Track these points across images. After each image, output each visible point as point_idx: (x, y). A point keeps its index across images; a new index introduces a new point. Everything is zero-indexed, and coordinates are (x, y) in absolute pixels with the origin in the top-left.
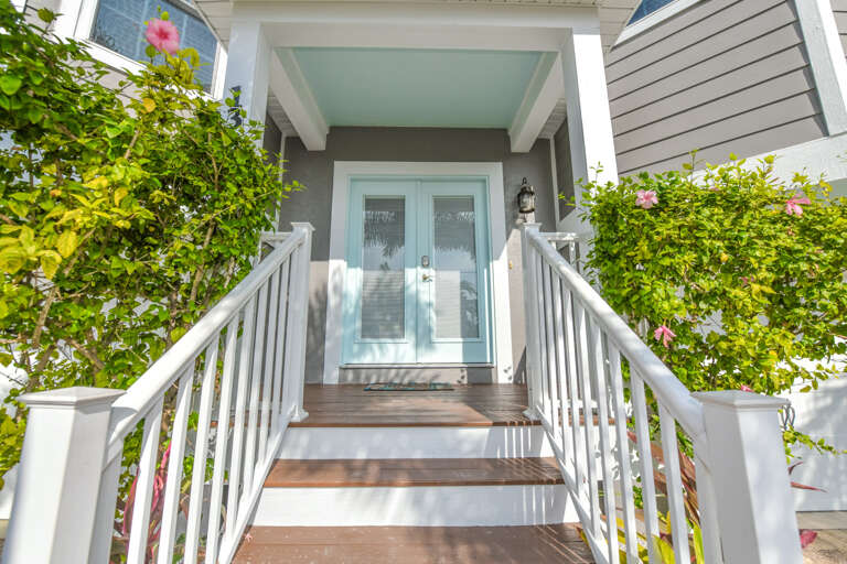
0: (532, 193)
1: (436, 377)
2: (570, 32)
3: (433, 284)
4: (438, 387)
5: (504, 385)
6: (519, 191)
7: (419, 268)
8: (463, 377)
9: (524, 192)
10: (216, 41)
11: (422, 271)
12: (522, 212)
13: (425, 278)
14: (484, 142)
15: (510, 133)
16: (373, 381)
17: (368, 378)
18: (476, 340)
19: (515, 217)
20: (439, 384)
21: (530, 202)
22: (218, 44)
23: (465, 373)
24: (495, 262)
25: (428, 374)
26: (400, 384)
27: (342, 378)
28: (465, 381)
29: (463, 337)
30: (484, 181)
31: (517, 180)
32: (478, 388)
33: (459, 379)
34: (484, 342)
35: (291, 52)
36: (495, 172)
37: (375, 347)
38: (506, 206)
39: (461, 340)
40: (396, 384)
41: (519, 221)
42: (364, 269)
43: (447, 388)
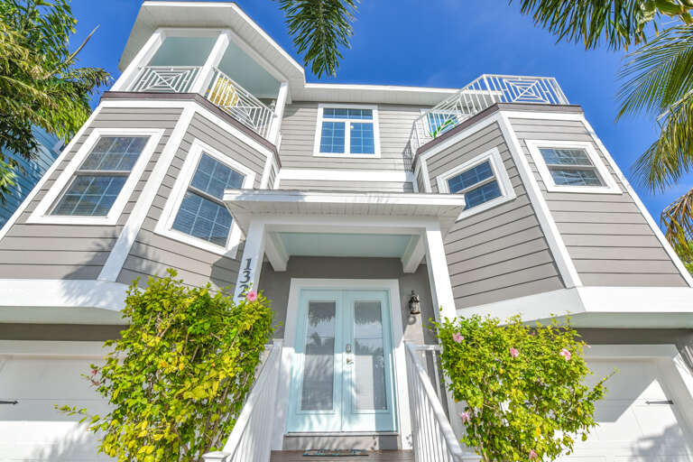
0: (417, 302)
1: (357, 443)
2: (424, 230)
3: (354, 366)
4: (358, 453)
5: (406, 451)
6: (409, 299)
7: (344, 353)
8: (375, 444)
9: (412, 300)
10: (232, 218)
11: (346, 356)
12: (412, 313)
13: (348, 361)
14: (386, 266)
15: (402, 260)
16: (309, 448)
17: (305, 446)
18: (385, 411)
19: (408, 317)
20: (358, 450)
21: (417, 307)
22: (233, 220)
23: (377, 439)
24: (396, 349)
25: (350, 441)
26: (329, 450)
27: (285, 445)
28: (377, 448)
29: (375, 409)
30: (387, 291)
31: (408, 291)
32: (386, 454)
33: (372, 445)
34: (390, 413)
35: (278, 235)
36: (393, 285)
37: (313, 417)
38: (402, 309)
39: (374, 411)
40: (325, 451)
41: (411, 319)
42: (307, 354)
43: (364, 454)
